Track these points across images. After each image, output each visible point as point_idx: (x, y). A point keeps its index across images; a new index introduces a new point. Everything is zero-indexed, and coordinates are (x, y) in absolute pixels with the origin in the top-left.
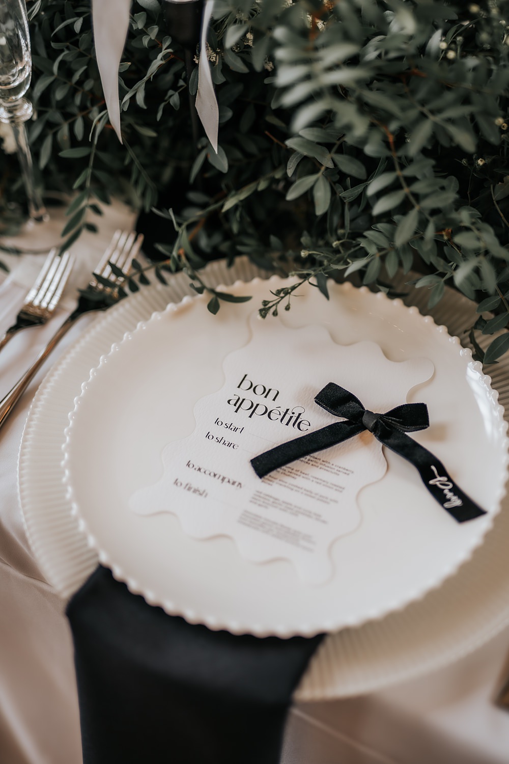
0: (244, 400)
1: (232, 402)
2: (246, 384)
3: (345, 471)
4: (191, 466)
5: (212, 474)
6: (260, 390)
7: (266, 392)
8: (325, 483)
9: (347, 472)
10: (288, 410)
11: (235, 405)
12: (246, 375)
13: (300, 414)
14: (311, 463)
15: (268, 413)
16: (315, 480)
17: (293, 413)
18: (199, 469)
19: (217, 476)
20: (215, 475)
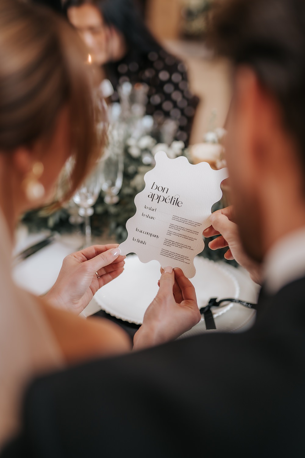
0: (154, 194)
1: (150, 196)
2: (155, 187)
3: (198, 224)
4: (138, 230)
5: (146, 233)
6: (160, 189)
7: (163, 189)
8: (191, 231)
9: (199, 225)
10: (173, 197)
11: (151, 198)
12: (154, 183)
13: (178, 198)
14: (185, 222)
15: (165, 200)
16: (187, 230)
17: (175, 198)
18: (141, 232)
19: (148, 234)
20: (147, 233)
